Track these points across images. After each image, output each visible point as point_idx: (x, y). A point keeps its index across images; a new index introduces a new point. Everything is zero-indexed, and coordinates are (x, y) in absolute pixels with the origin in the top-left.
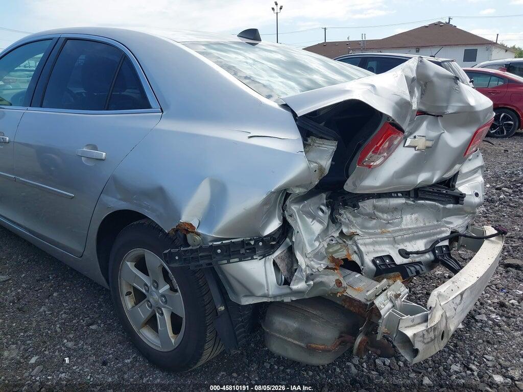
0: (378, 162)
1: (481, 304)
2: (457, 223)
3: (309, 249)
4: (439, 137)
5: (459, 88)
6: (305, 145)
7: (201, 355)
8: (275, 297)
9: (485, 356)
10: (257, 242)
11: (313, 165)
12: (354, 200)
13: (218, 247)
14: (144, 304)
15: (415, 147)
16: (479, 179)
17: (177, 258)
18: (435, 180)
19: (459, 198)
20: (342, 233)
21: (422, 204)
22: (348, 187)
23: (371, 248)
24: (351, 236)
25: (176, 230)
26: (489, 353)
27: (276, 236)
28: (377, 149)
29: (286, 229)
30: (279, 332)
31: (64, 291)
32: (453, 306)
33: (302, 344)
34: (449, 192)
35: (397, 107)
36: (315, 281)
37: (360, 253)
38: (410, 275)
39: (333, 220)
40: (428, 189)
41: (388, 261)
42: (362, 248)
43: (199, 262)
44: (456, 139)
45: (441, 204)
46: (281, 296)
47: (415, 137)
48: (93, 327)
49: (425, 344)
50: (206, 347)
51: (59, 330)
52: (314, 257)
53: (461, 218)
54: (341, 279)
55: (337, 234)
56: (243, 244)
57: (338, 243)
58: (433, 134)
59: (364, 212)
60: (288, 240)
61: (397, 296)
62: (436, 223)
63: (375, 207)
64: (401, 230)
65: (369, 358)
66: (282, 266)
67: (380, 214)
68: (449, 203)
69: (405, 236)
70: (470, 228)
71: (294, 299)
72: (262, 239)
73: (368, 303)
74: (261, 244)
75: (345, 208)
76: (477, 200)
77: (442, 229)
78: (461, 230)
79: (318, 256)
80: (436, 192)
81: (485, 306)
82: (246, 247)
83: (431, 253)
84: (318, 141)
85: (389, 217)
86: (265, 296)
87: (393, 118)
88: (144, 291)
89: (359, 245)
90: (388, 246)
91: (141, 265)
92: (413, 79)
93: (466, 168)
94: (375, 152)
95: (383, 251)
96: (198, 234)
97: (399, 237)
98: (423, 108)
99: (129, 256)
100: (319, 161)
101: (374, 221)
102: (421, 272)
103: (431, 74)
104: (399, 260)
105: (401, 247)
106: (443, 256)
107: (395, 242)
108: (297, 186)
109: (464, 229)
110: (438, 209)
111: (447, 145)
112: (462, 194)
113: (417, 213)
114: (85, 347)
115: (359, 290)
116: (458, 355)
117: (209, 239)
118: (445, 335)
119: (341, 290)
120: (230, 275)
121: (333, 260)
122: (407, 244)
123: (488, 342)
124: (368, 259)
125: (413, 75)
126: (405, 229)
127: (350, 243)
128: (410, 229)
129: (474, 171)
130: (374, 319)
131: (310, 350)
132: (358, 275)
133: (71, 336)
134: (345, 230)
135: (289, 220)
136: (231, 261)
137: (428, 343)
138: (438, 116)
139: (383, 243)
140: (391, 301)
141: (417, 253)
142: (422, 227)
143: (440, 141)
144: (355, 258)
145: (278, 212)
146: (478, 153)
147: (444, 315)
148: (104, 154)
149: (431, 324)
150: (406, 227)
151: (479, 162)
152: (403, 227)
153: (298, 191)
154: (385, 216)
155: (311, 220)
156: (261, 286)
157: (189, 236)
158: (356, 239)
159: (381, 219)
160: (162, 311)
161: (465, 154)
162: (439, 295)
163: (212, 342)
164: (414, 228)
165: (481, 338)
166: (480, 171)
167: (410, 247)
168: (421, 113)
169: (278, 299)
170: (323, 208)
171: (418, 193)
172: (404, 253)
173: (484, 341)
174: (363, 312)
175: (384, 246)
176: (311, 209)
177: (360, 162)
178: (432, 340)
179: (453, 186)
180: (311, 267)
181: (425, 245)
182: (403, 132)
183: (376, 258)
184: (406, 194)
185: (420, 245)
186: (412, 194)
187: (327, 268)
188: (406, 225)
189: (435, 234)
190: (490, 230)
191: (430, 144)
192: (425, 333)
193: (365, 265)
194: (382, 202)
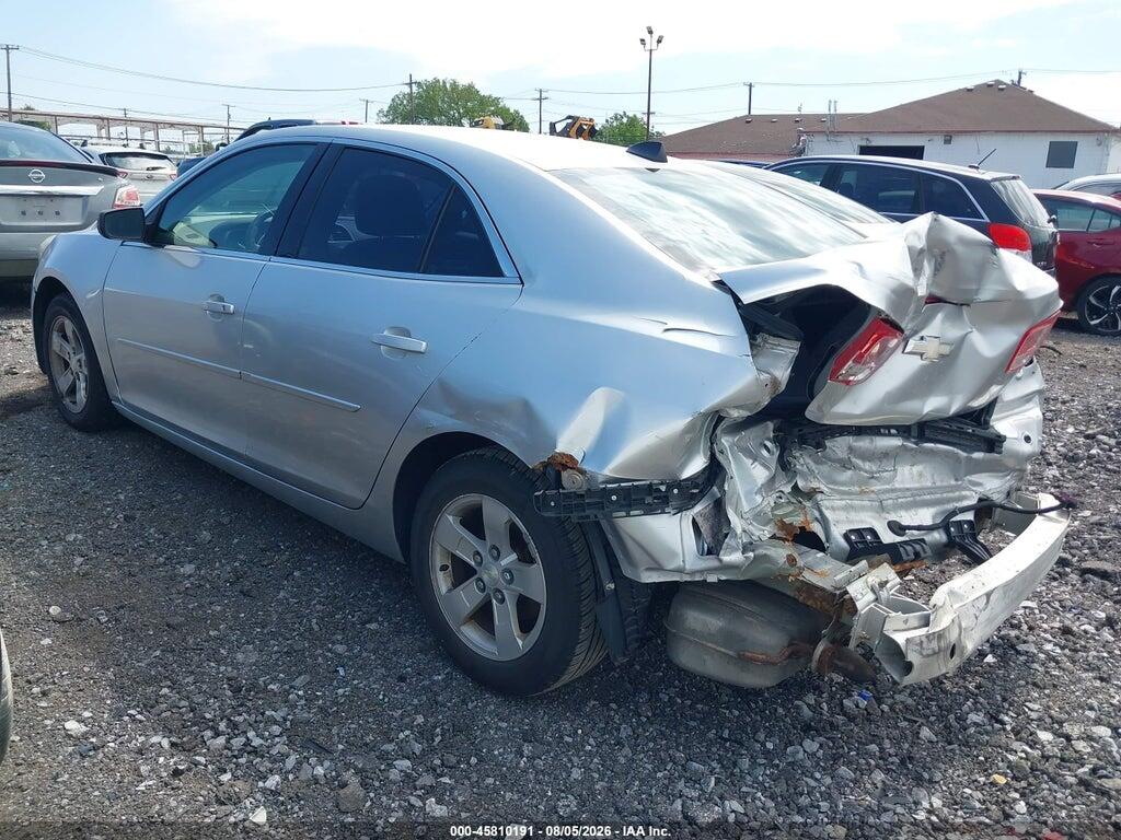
0: (860, 377)
1: (1031, 628)
2: (992, 485)
3: (746, 507)
4: (963, 339)
5: (999, 260)
6: (752, 345)
7: (568, 663)
8: (693, 573)
9: (1027, 704)
10: (670, 487)
11: (764, 376)
12: (816, 436)
13: (613, 491)
14: (471, 584)
15: (922, 355)
16: (1034, 412)
17: (553, 504)
18: (953, 410)
19: (994, 443)
20: (795, 488)
21: (932, 450)
22: (811, 412)
23: (842, 515)
24: (811, 494)
25: (546, 465)
26: (1034, 701)
27: (700, 481)
28: (861, 356)
29: (715, 472)
30: (693, 632)
31: (310, 569)
32: (973, 611)
33: (731, 653)
34: (979, 431)
35: (893, 296)
36: (757, 552)
37: (824, 521)
38: (905, 557)
39: (784, 465)
40: (941, 425)
41: (869, 537)
42: (827, 513)
43: (584, 511)
44: (990, 344)
45: (964, 451)
46: (701, 572)
47: (922, 338)
48: (373, 626)
49: (924, 657)
50: (577, 651)
51: (316, 627)
52: (754, 519)
53: (997, 477)
54: (796, 555)
55: (788, 489)
56: (650, 489)
57: (789, 503)
58: (954, 333)
59: (832, 456)
60: (715, 488)
61: (883, 585)
62: (953, 482)
63: (851, 449)
64: (893, 491)
65: (832, 697)
66: (704, 528)
67: (859, 462)
68: (979, 451)
69: (900, 500)
70: (1014, 496)
71: (723, 578)
72: (679, 484)
73: (838, 592)
74: (676, 491)
75: (801, 449)
76: (1027, 448)
77: (964, 493)
78: (998, 498)
79: (759, 517)
80: (956, 431)
81: (1036, 632)
82: (655, 495)
83: (941, 531)
84: (772, 340)
85: (874, 469)
86: (680, 571)
87: (887, 312)
88: (473, 563)
89: (824, 510)
90: (869, 514)
91: (473, 521)
92: (921, 251)
93: (1011, 392)
94: (857, 361)
95: (862, 522)
96: (582, 472)
97: (890, 502)
98: (938, 293)
99: (453, 507)
100: (772, 370)
101: (849, 473)
102: (923, 555)
103: (952, 239)
104: (888, 537)
105: (893, 517)
106: (963, 538)
107: (882, 508)
108: (736, 407)
109: (1003, 496)
110: (957, 459)
111: (976, 352)
112: (999, 436)
113: (920, 462)
114: (365, 654)
115: (822, 574)
116: (982, 700)
117: (601, 479)
118: (957, 651)
119: (794, 571)
120: (627, 534)
121: (783, 526)
122: (903, 513)
123: (1035, 684)
124: (838, 532)
125: (921, 244)
126: (900, 490)
127: (808, 504)
128: (908, 489)
129: (1027, 398)
130: (845, 619)
131: (743, 660)
132: (821, 554)
133: (339, 637)
134: (801, 484)
135: (720, 457)
136: (632, 513)
137: (928, 656)
138: (962, 305)
139: (863, 508)
140: (872, 590)
141: (919, 528)
142: (928, 488)
143: (965, 344)
144: (817, 528)
145: (703, 446)
146: (1035, 367)
147: (957, 621)
148: (424, 343)
149: (934, 628)
150: (902, 486)
151: (1035, 383)
152: (897, 486)
153: (736, 414)
154: (867, 466)
155: (751, 461)
156: (674, 554)
157: (565, 474)
158: (819, 499)
159: (860, 469)
160: (503, 595)
161: (1008, 368)
162: (952, 593)
163: (587, 643)
164: (916, 489)
165: (1023, 679)
166: (1036, 399)
167: (906, 518)
168: (933, 299)
169: (698, 578)
170: (768, 444)
171: (924, 431)
172: (896, 528)
173: (1027, 683)
174: (827, 607)
175: (865, 513)
176: (750, 445)
177: (834, 375)
178: (935, 653)
179: (987, 423)
180: (750, 535)
181: (934, 518)
182: (902, 331)
183: (851, 531)
184: (904, 431)
185: (926, 516)
186: (914, 432)
187: (774, 537)
188: (902, 482)
189: (949, 501)
190: (1047, 500)
191: (946, 350)
192: (924, 639)
193: (832, 541)
194: (864, 443)
